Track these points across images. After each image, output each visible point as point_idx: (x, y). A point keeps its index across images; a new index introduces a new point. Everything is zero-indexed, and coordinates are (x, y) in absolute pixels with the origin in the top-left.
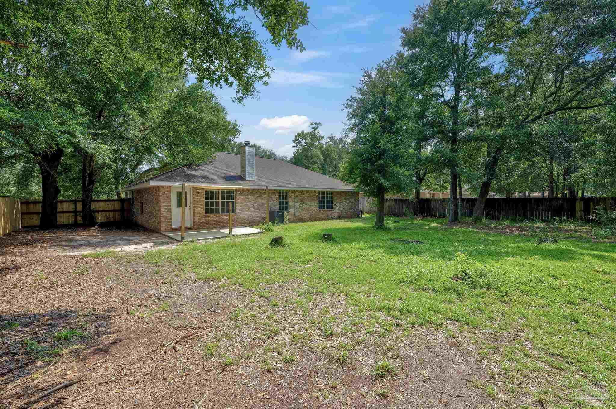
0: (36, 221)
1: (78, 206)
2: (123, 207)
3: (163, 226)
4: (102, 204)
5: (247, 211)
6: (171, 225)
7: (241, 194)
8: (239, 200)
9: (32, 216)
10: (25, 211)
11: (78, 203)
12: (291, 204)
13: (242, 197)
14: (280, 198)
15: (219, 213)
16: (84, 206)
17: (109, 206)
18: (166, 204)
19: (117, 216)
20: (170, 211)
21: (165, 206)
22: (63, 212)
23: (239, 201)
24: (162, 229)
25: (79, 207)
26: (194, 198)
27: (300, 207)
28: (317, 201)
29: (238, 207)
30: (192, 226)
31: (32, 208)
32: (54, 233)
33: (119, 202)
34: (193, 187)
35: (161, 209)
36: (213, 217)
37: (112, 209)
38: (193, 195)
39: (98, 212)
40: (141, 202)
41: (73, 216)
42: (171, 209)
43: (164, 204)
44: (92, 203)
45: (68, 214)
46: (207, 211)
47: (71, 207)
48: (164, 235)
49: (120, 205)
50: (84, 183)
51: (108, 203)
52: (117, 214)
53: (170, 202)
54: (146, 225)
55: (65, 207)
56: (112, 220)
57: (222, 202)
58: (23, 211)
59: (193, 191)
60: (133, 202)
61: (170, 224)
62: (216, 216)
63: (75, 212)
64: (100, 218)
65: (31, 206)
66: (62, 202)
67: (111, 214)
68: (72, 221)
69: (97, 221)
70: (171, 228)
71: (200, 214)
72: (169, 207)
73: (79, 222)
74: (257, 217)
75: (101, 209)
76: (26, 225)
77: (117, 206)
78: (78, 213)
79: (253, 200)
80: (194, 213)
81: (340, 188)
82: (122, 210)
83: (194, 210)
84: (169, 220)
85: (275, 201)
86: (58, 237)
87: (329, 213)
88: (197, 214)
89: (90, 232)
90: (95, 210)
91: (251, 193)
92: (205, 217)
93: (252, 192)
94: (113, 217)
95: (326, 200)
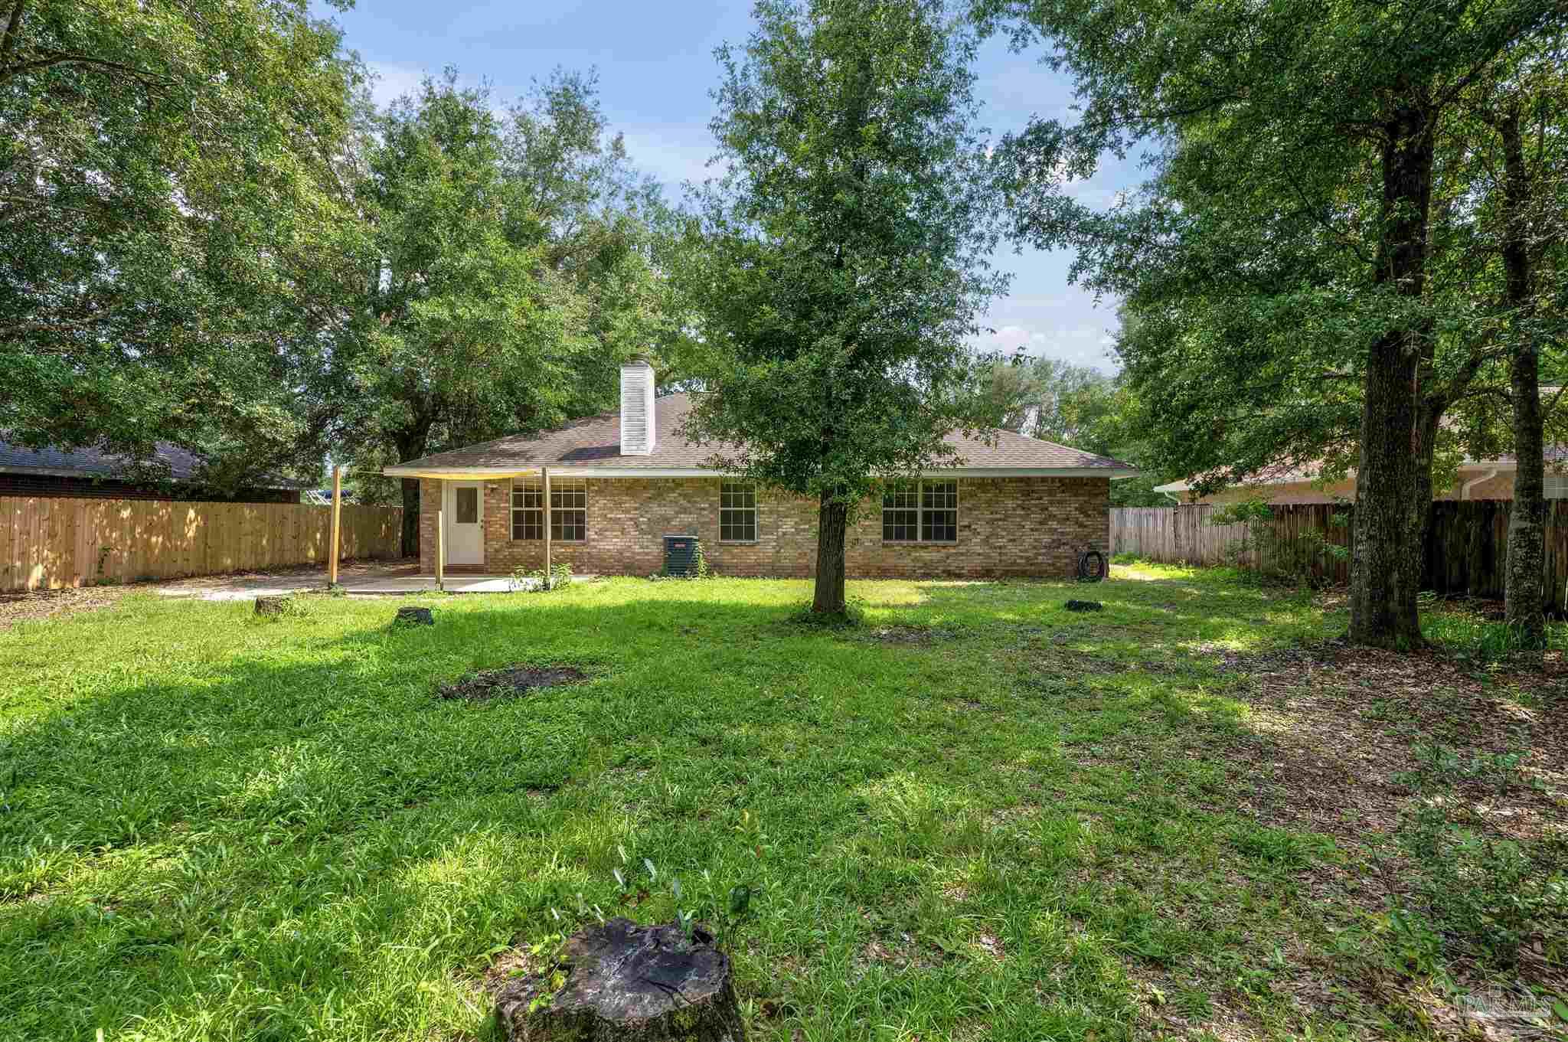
3: (425, 561)
7: (600, 492)
8: (596, 510)
13: (605, 501)
14: (725, 502)
15: (540, 538)
18: (430, 515)
21: (429, 519)
23: (594, 511)
27: (798, 532)
29: (595, 526)
36: (527, 548)
38: (485, 495)
43: (426, 515)
46: (518, 534)
57: (553, 512)
59: (485, 488)
62: (537, 546)
71: (497, 540)
72: (435, 522)
74: (647, 554)
79: (636, 509)
80: (485, 536)
81: (1002, 465)
83: (486, 529)
85: (707, 513)
88: (492, 539)
91: (628, 488)
92: (510, 545)
93: (632, 487)
95: (920, 509)
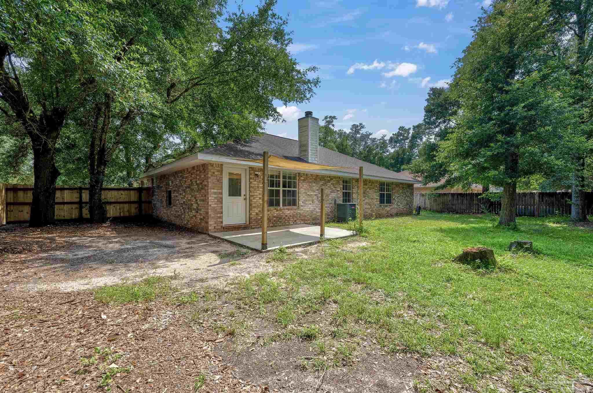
0: (25, 213)
1: (84, 195)
2: (140, 197)
3: (212, 223)
4: (115, 193)
5: (310, 204)
6: (222, 222)
7: (304, 180)
9: (21, 208)
10: (12, 201)
11: (83, 191)
12: (354, 196)
13: (305, 185)
15: (279, 205)
16: (92, 196)
17: (123, 196)
18: (215, 191)
19: (133, 210)
20: (220, 201)
21: (215, 193)
22: (64, 203)
23: (302, 190)
24: (210, 228)
25: (86, 196)
26: (250, 183)
28: (378, 194)
29: (302, 198)
30: (248, 223)
31: (21, 197)
32: (49, 233)
33: (136, 191)
34: (250, 168)
35: (210, 198)
37: (127, 200)
38: (250, 178)
39: (111, 203)
40: (167, 192)
41: (77, 208)
42: (222, 198)
43: (212, 191)
44: (103, 192)
45: (69, 206)
47: (74, 197)
48: (215, 238)
49: (137, 195)
50: (92, 165)
51: (122, 192)
52: (134, 206)
53: (221, 188)
54: (178, 222)
55: (67, 196)
56: (127, 214)
57: (283, 190)
58: (9, 201)
59: (250, 174)
60: (153, 192)
61: (221, 220)
62: (277, 210)
63: (80, 203)
64: (112, 211)
65: (21, 194)
66: (62, 189)
67: (126, 206)
68: (75, 215)
69: (108, 216)
70: (222, 226)
71: (258, 207)
72: (220, 196)
73: (84, 216)
75: (113, 200)
76: (12, 220)
77: (133, 196)
78: (84, 205)
80: (250, 205)
82: (139, 202)
83: (250, 200)
84: (219, 215)
85: (339, 192)
86: (52, 240)
87: (388, 209)
88: (255, 207)
89: (101, 231)
90: (106, 200)
91: (315, 179)
94: (128, 211)
95: (385, 193)
